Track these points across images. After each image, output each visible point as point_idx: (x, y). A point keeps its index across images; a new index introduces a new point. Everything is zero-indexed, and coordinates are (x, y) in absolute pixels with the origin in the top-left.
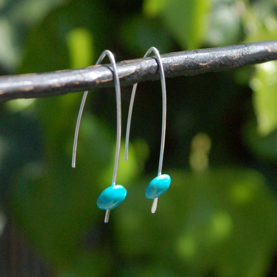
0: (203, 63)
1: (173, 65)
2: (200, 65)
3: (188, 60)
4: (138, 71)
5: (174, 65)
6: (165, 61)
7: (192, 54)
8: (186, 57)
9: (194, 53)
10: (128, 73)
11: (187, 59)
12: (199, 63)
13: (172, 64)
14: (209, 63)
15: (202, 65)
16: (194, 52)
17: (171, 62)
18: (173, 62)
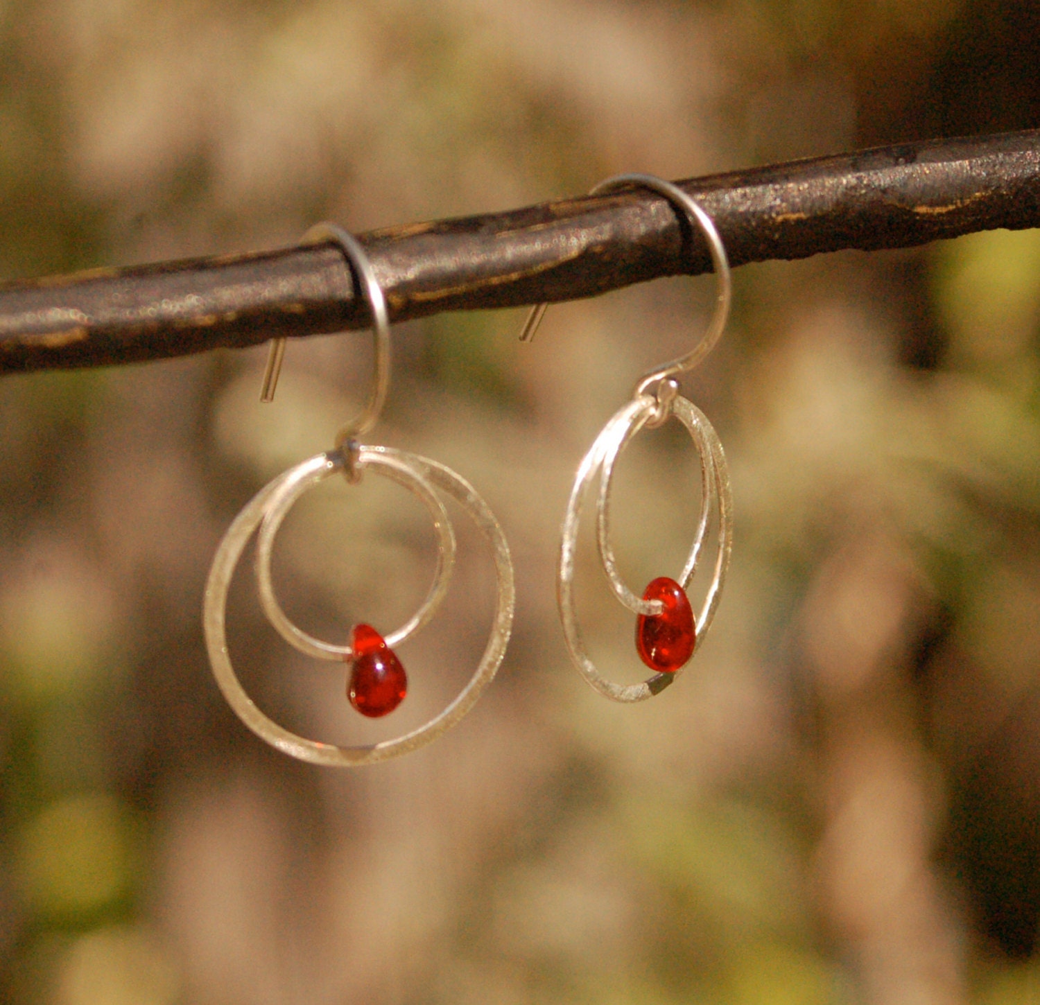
0: (932, 204)
1: (780, 218)
2: (918, 214)
3: (861, 195)
4: (598, 249)
5: (785, 222)
6: (741, 204)
7: (887, 165)
8: (854, 181)
9: (897, 164)
10: (543, 261)
11: (853, 193)
12: (913, 206)
13: (774, 215)
14: (962, 203)
15: (931, 215)
16: (897, 159)
17: (771, 208)
18: (779, 206)
